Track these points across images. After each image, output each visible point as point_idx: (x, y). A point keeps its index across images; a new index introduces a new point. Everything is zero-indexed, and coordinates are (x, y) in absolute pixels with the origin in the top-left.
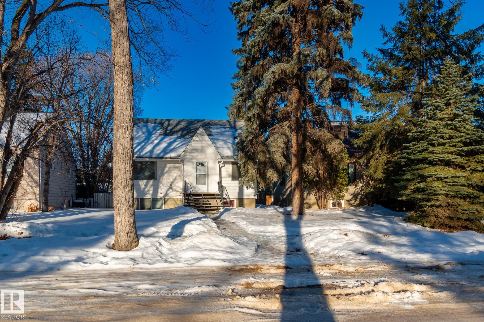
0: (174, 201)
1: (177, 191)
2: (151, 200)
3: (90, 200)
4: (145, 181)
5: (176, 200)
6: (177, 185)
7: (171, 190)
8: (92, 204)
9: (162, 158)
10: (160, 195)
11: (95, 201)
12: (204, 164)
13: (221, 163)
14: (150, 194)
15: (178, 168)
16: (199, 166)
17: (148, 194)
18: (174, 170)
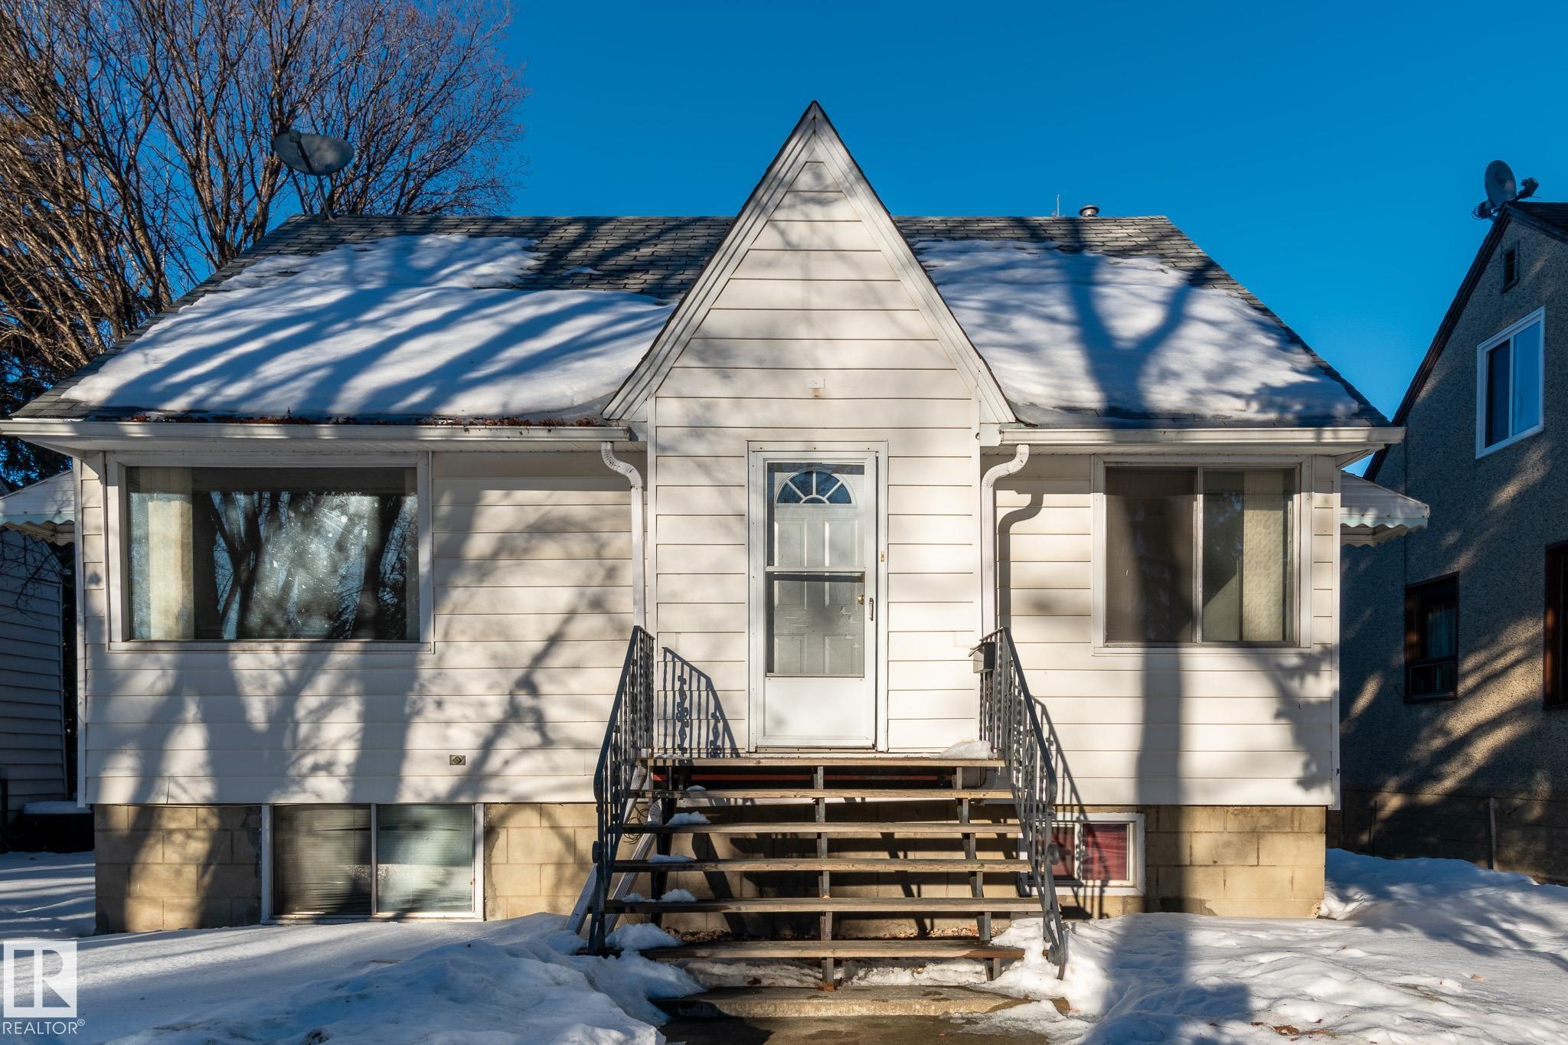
1: (570, 744)
4: (293, 650)
7: (523, 734)
10: (428, 779)
12: (843, 479)
13: (1014, 466)
14: (341, 770)
15: (585, 528)
16: (798, 500)
17: (328, 767)
18: (550, 549)
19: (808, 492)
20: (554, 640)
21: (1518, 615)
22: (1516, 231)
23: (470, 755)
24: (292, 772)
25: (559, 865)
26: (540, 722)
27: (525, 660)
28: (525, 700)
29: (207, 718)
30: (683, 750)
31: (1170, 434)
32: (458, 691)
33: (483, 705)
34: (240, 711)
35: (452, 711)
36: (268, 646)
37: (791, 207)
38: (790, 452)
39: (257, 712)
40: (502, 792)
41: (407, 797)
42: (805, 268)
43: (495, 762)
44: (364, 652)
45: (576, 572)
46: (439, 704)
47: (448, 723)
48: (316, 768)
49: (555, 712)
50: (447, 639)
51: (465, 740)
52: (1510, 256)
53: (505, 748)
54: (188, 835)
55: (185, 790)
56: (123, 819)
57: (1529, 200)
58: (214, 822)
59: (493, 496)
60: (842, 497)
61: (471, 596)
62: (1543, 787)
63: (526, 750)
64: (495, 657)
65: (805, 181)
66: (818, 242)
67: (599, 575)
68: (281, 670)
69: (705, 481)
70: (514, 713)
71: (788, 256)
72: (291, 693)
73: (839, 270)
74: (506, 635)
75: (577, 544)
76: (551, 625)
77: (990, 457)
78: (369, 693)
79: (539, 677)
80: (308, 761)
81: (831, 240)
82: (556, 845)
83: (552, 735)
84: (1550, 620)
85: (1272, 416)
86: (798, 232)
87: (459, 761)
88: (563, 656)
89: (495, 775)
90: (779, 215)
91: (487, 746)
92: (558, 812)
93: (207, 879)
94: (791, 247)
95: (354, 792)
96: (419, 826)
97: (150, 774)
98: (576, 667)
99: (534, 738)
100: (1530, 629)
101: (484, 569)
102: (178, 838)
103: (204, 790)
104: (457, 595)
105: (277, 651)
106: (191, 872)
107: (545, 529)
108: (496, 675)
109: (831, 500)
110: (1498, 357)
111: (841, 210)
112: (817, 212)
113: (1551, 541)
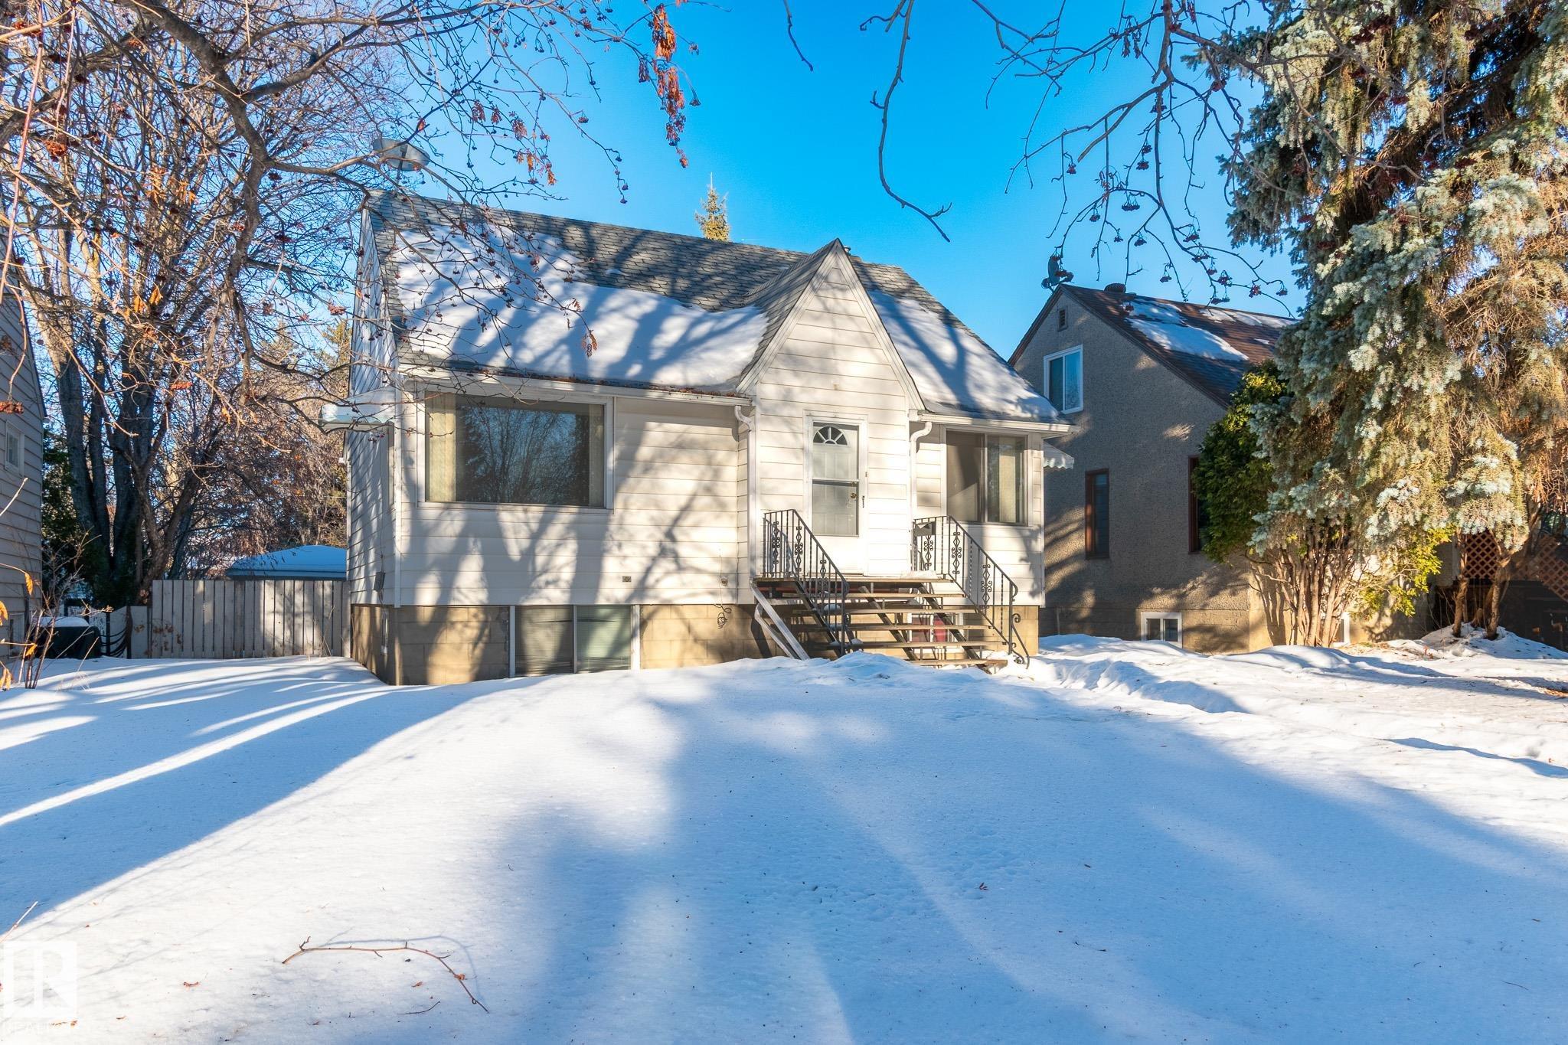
0: (683, 619)
1: (698, 571)
2: (561, 614)
3: (129, 621)
4: (536, 511)
5: (688, 613)
6: (696, 535)
7: (667, 564)
8: (139, 639)
9: (642, 385)
10: (612, 590)
11: (156, 623)
12: (844, 432)
13: (926, 432)
14: (563, 585)
15: (704, 447)
16: (822, 441)
17: (555, 582)
18: (684, 457)
19: (827, 438)
20: (686, 509)
21: (1072, 507)
22: (1064, 301)
23: (636, 577)
24: (533, 585)
25: (684, 641)
26: (676, 557)
27: (668, 522)
28: (668, 544)
29: (484, 553)
30: (772, 573)
31: (994, 423)
32: (631, 539)
33: (644, 547)
34: (503, 550)
35: (627, 550)
36: (520, 508)
37: (827, 289)
38: (826, 418)
39: (514, 551)
40: (656, 597)
41: (601, 601)
42: (833, 322)
43: (651, 580)
44: (579, 513)
45: (696, 472)
46: (620, 546)
47: (625, 557)
48: (548, 583)
49: (684, 550)
50: (626, 508)
51: (635, 567)
52: (1062, 313)
53: (657, 572)
54: (466, 624)
55: (466, 597)
56: (425, 615)
57: (1068, 283)
58: (481, 616)
59: (652, 425)
60: (842, 441)
61: (639, 482)
62: (1089, 599)
63: (668, 573)
64: (652, 519)
65: (834, 277)
66: (839, 309)
67: (709, 475)
68: (527, 523)
69: (787, 430)
70: (663, 552)
71: (825, 315)
72: (536, 537)
73: (851, 326)
74: (658, 506)
75: (699, 456)
76: (683, 501)
77: (915, 427)
78: (580, 538)
79: (677, 532)
80: (544, 578)
81: (845, 310)
82: (683, 629)
83: (683, 564)
84: (1089, 511)
85: (1029, 415)
86: (830, 302)
87: (627, 579)
88: (690, 520)
89: (653, 587)
90: (821, 293)
91: (648, 571)
92: (684, 609)
93: (478, 652)
94: (827, 310)
95: (572, 598)
96: (604, 620)
97: (447, 586)
98: (696, 526)
99: (672, 566)
100: (1079, 514)
101: (648, 467)
102: (459, 626)
103: (481, 597)
104: (631, 481)
105: (525, 511)
106: (467, 648)
107: (682, 446)
108: (653, 530)
109: (838, 442)
110: (1056, 365)
111: (849, 295)
112: (839, 295)
113: (1088, 469)
